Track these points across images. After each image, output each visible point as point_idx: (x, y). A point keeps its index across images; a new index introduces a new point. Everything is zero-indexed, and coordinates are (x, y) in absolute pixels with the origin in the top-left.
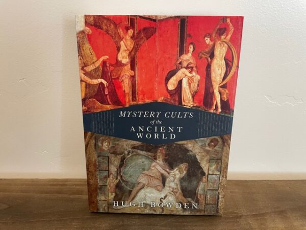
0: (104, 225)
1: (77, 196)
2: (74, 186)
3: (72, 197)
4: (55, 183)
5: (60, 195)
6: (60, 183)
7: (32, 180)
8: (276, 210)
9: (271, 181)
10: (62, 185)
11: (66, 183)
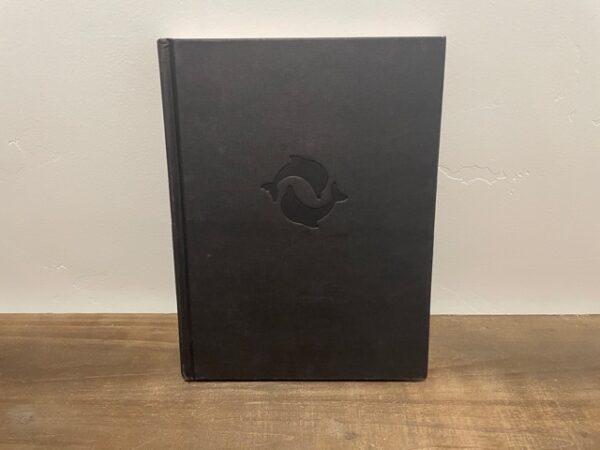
0: (157, 388)
1: (116, 341)
2: (113, 326)
3: (106, 342)
4: (80, 320)
5: (88, 341)
6: (90, 320)
7: (41, 316)
8: (456, 364)
9: (456, 316)
10: (92, 324)
11: (99, 320)
